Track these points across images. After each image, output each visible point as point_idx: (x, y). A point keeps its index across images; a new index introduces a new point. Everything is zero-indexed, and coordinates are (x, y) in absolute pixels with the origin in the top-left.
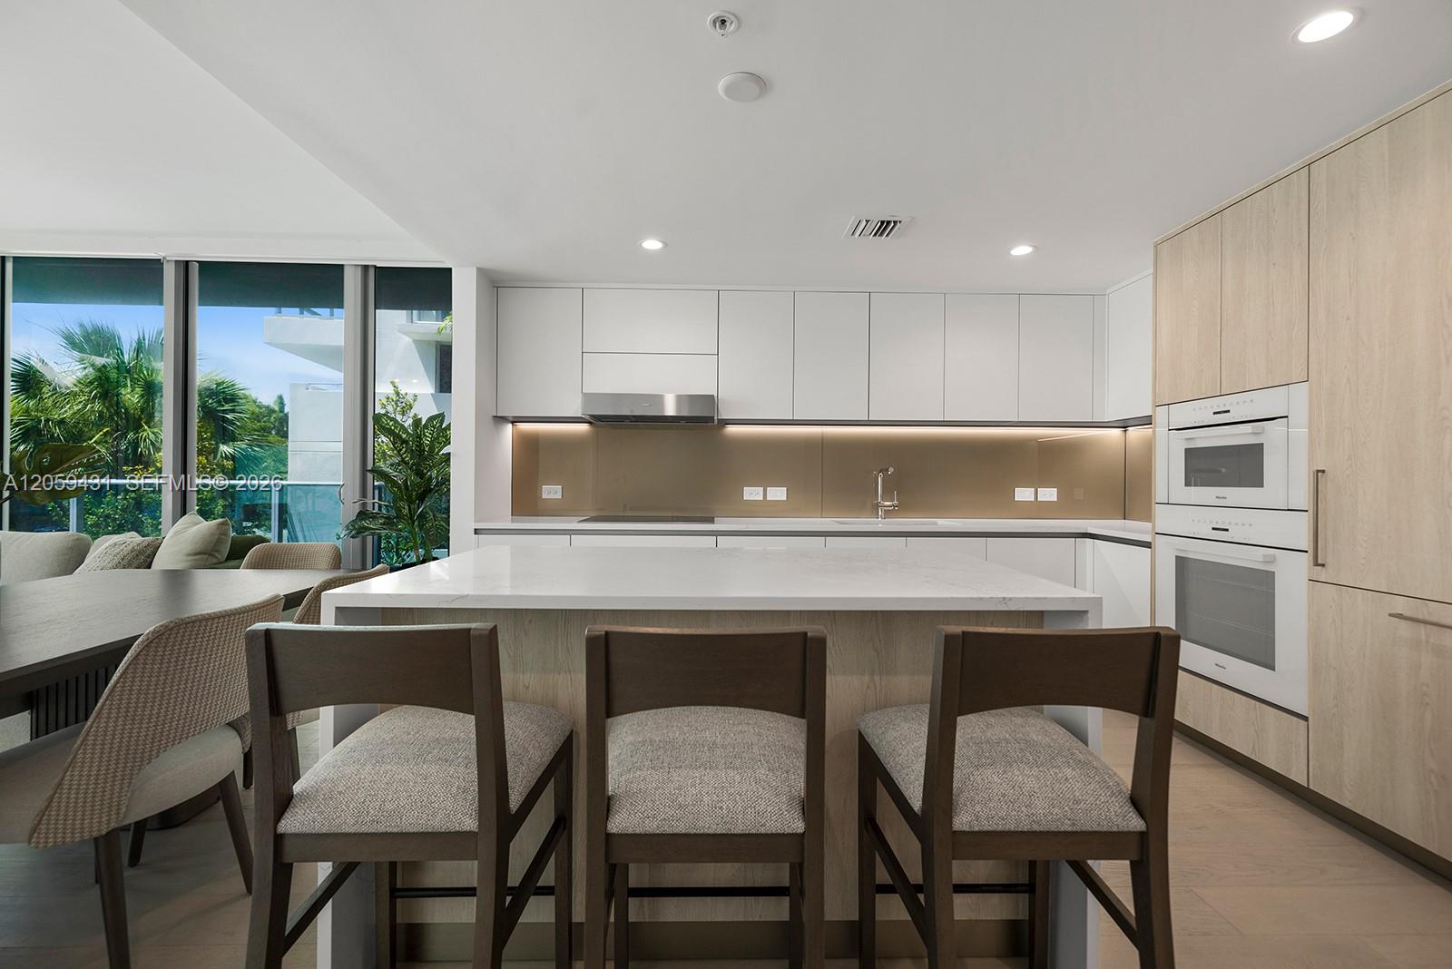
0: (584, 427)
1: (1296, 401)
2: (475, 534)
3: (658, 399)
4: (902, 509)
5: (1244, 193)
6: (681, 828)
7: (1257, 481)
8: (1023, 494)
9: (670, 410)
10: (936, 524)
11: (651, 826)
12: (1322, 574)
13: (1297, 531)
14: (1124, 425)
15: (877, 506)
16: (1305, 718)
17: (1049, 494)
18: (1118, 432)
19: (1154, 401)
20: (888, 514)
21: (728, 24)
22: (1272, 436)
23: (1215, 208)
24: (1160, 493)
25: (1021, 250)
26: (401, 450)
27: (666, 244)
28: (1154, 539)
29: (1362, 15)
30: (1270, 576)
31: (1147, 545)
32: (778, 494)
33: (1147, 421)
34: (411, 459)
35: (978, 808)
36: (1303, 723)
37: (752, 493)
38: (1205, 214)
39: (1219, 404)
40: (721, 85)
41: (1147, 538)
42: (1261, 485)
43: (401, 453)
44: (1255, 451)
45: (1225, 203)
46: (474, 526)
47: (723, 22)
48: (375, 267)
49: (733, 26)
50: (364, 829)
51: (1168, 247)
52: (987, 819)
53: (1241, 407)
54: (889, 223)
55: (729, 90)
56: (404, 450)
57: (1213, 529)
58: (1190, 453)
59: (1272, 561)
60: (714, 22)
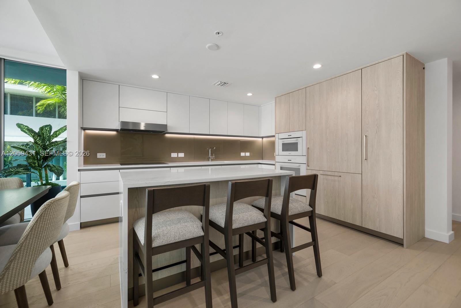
0: (114, 133)
1: (303, 134)
2: (79, 171)
3: (138, 124)
4: (216, 159)
5: (294, 90)
6: (246, 225)
7: (297, 150)
8: (243, 154)
9: (142, 128)
10: (224, 162)
11: (241, 226)
12: (309, 168)
13: (304, 160)
14: (262, 138)
15: (209, 158)
16: (306, 196)
17: (248, 154)
18: (261, 139)
19: (275, 132)
20: (212, 160)
21: (220, 34)
22: (299, 141)
23: (288, 92)
24: (277, 153)
25: (250, 94)
26: (36, 139)
27: (160, 77)
28: (275, 163)
29: (322, 66)
30: (299, 169)
31: (274, 165)
32: (181, 155)
33: (274, 136)
34: (41, 143)
35: (291, 211)
36: (305, 197)
37: (174, 155)
38: (286, 93)
39: (289, 134)
40: (207, 46)
41: (274, 163)
42: (297, 151)
43: (37, 140)
44: (296, 144)
45: (290, 91)
46: (78, 168)
47: (218, 33)
48: (4, 59)
49: (221, 34)
50: (177, 241)
51: (278, 99)
52: (293, 212)
53: (294, 135)
54: (226, 83)
55: (209, 47)
56: (38, 139)
57: (288, 160)
58: (283, 144)
59: (299, 166)
60: (216, 33)
